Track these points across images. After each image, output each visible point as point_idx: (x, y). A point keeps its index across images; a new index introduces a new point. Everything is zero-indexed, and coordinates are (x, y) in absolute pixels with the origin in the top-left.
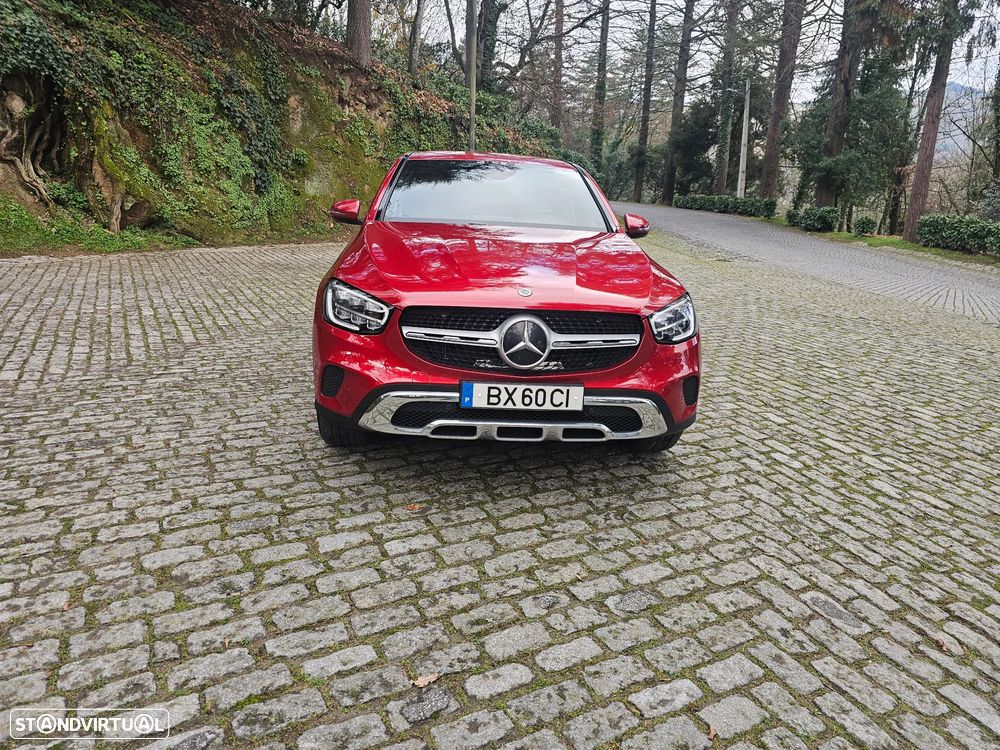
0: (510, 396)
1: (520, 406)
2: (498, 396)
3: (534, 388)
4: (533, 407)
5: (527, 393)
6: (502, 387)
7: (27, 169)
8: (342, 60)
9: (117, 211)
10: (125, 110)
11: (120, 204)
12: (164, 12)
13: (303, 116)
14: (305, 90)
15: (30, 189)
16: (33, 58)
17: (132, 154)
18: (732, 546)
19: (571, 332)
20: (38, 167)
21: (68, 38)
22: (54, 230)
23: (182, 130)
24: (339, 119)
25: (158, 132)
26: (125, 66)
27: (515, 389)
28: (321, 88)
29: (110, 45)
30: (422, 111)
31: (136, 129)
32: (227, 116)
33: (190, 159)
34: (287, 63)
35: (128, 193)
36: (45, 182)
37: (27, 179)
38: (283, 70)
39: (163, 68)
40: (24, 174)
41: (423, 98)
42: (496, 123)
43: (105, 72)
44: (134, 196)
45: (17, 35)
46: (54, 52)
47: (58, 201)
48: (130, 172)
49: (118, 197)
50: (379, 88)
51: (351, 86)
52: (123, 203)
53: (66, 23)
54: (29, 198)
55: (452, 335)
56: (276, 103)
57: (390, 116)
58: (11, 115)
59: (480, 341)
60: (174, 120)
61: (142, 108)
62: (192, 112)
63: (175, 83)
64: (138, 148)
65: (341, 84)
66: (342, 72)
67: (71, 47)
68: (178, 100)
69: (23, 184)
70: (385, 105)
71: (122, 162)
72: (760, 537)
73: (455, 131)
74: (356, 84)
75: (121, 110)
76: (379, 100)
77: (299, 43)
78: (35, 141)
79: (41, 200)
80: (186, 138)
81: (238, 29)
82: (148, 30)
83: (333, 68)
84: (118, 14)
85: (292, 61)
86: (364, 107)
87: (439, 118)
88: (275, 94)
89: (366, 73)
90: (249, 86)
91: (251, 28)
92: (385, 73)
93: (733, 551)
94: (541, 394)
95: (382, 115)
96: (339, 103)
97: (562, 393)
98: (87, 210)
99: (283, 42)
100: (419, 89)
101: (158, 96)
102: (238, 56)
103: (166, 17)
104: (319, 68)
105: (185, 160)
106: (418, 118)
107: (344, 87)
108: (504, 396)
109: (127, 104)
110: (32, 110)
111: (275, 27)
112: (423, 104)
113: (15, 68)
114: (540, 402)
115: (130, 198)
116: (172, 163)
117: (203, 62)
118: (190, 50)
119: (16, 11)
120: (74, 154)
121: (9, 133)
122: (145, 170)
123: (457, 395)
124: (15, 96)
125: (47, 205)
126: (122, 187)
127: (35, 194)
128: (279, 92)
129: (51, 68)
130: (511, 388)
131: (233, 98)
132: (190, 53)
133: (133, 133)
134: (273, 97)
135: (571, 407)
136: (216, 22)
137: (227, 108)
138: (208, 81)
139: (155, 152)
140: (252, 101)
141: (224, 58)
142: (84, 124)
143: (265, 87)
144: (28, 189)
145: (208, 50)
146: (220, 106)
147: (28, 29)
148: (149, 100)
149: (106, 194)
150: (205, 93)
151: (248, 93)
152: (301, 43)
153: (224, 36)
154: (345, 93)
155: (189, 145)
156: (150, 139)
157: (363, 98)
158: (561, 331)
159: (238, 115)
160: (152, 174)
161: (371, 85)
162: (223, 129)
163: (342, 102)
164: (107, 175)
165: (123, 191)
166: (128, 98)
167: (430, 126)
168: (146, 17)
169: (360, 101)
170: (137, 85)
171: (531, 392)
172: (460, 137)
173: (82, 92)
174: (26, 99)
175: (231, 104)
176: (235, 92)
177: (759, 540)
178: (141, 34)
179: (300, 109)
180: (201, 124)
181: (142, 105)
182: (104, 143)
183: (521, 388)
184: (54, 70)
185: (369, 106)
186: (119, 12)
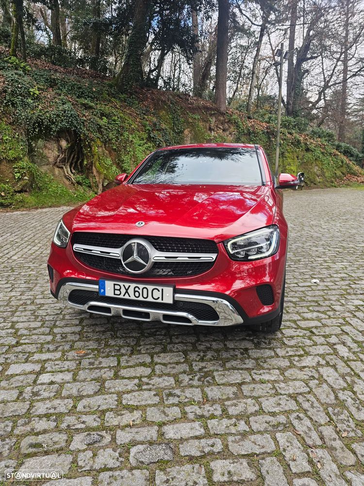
0: (127, 290)
1: (133, 297)
2: (119, 290)
3: (141, 286)
4: (141, 298)
5: (137, 289)
6: (121, 284)
7: (67, 170)
8: (211, 109)
9: (100, 186)
10: (106, 142)
11: (101, 184)
12: (130, 97)
13: (191, 138)
14: (192, 126)
15: (68, 179)
16: (68, 123)
17: (109, 161)
18: (271, 418)
19: (168, 251)
20: (72, 169)
21: (84, 113)
22: (75, 195)
23: (130, 149)
24: (209, 138)
25: (120, 151)
26: (109, 123)
27: (129, 286)
28: (200, 124)
29: (103, 115)
30: (251, 130)
31: (111, 151)
32: (153, 141)
33: (134, 162)
34: (185, 114)
35: (105, 178)
36: (74, 175)
37: (67, 174)
38: (182, 118)
39: (125, 122)
40: (66, 172)
41: (253, 123)
42: (294, 132)
43: (98, 126)
44: (108, 180)
45: (62, 114)
46: (77, 120)
47: (79, 183)
48: (107, 169)
49: (101, 181)
50: (229, 121)
51: (216, 121)
52: (103, 183)
53: (85, 107)
54: (67, 182)
55: (97, 250)
56: (178, 133)
57: (235, 134)
58: (61, 148)
59: (111, 254)
60: (128, 145)
61: (114, 141)
62: (136, 141)
63: (129, 129)
64: (112, 159)
65: (210, 121)
66: (211, 115)
67: (85, 117)
68: (130, 136)
69: (65, 176)
70: (232, 128)
71: (104, 165)
72: (301, 415)
73: (269, 138)
74: (218, 120)
75: (105, 142)
76: (229, 127)
77: (191, 104)
78: (71, 158)
79: (72, 183)
80: (132, 153)
81: (162, 101)
82: (121, 106)
83: (206, 113)
84: (110, 101)
85: (187, 112)
86: (221, 131)
87: (261, 133)
88: (178, 129)
89: (223, 114)
90: (164, 126)
91: (168, 100)
92: (232, 113)
93: (268, 423)
94: (145, 290)
95: (230, 134)
96: (209, 130)
97: (159, 291)
98: (90, 187)
99: (183, 104)
100: (251, 119)
101: (122, 135)
102: (161, 113)
103: (130, 100)
104: (200, 115)
105: (132, 162)
106: (249, 133)
107: (212, 122)
108: (123, 291)
109: (107, 140)
110: (69, 145)
111: (180, 98)
112: (253, 126)
113: (61, 128)
114: (145, 296)
115: (106, 181)
116: (125, 164)
117: (144, 118)
118: (138, 113)
119: (63, 104)
120: (85, 163)
121: (61, 156)
122: (114, 168)
123: (97, 287)
124: (63, 140)
125: (74, 185)
126: (102, 176)
127: (70, 180)
128: (179, 128)
129: (75, 127)
130: (127, 285)
131: (156, 132)
132: (138, 114)
133: (110, 152)
134: (177, 131)
135: (165, 301)
136: (153, 99)
137: (153, 138)
138: (145, 126)
139: (119, 160)
140: (165, 134)
141: (154, 115)
142: (89, 149)
143: (174, 126)
144: (67, 179)
145: (147, 112)
146: (150, 137)
147: (67, 111)
148: (117, 137)
149: (97, 179)
150: (143, 131)
151: (163, 130)
152: (192, 104)
153: (156, 106)
154: (212, 125)
155: (134, 156)
156: (116, 154)
157: (221, 127)
158: (161, 250)
159: (157, 140)
160: (117, 170)
161: (225, 119)
162: (150, 147)
163: (210, 129)
164: (98, 172)
165: (103, 178)
166: (108, 137)
167: (255, 137)
168: (122, 101)
169: (220, 128)
170: (112, 131)
171: (139, 289)
172: (272, 141)
173: (88, 136)
174: (67, 141)
175: (154, 135)
176: (157, 130)
177: (298, 418)
178: (118, 109)
179: (190, 135)
180: (140, 146)
181: (114, 140)
182: (96, 157)
183: (133, 285)
184: (77, 128)
185: (224, 130)
186: (110, 100)
